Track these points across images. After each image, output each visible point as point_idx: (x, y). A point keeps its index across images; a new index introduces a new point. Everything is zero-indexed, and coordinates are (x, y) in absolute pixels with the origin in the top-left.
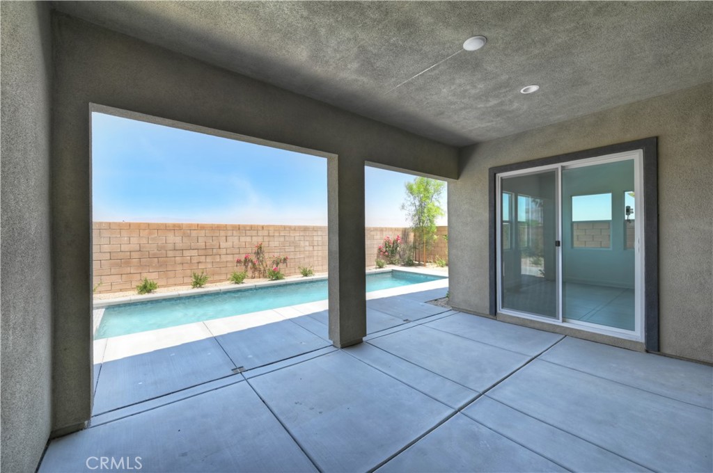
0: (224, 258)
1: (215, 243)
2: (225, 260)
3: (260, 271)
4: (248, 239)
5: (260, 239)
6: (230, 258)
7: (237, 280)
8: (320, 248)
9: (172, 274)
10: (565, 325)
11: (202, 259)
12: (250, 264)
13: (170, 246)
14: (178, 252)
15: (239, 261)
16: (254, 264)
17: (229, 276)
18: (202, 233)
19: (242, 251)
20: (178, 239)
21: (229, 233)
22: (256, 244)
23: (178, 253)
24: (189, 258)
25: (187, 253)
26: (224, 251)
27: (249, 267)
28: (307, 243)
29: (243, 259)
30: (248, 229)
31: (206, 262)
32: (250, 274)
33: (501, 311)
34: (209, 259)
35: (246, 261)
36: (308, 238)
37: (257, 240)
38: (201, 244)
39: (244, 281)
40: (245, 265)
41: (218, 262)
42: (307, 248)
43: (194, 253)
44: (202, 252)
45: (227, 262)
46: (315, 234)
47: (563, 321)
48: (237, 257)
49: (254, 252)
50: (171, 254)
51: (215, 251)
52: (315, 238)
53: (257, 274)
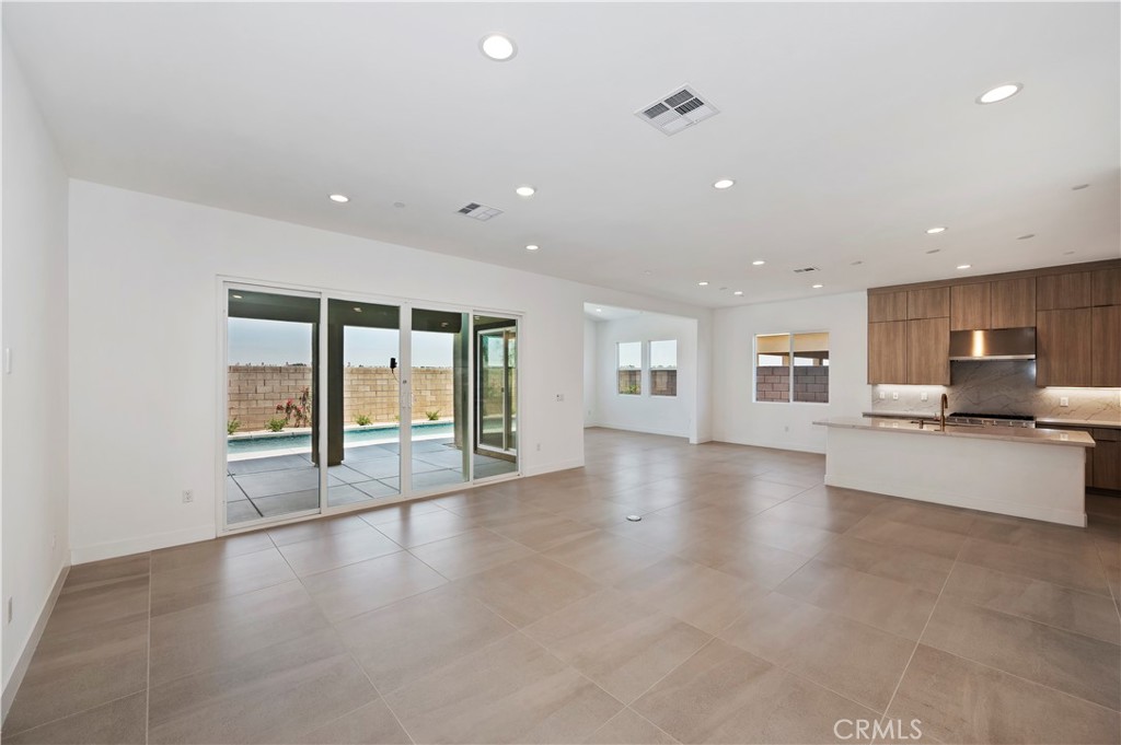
0: (262, 404)
1: (250, 387)
2: (263, 406)
3: (306, 419)
4: (292, 383)
6: (269, 404)
7: (275, 427)
8: (385, 394)
10: (507, 453)
11: (235, 404)
12: (293, 411)
15: (279, 408)
16: (298, 411)
17: (267, 423)
18: (236, 375)
19: (284, 396)
21: (269, 376)
22: (302, 388)
26: (262, 396)
27: (292, 414)
28: (368, 388)
29: (285, 405)
30: (292, 372)
31: (238, 408)
32: (293, 421)
33: (480, 446)
34: (243, 405)
35: (289, 408)
36: (369, 383)
38: (234, 388)
39: (283, 428)
40: (287, 411)
41: (254, 408)
42: (367, 394)
44: (234, 397)
45: (265, 408)
46: (378, 377)
47: (507, 449)
48: (278, 403)
49: (298, 398)
52: (379, 382)
53: (301, 422)
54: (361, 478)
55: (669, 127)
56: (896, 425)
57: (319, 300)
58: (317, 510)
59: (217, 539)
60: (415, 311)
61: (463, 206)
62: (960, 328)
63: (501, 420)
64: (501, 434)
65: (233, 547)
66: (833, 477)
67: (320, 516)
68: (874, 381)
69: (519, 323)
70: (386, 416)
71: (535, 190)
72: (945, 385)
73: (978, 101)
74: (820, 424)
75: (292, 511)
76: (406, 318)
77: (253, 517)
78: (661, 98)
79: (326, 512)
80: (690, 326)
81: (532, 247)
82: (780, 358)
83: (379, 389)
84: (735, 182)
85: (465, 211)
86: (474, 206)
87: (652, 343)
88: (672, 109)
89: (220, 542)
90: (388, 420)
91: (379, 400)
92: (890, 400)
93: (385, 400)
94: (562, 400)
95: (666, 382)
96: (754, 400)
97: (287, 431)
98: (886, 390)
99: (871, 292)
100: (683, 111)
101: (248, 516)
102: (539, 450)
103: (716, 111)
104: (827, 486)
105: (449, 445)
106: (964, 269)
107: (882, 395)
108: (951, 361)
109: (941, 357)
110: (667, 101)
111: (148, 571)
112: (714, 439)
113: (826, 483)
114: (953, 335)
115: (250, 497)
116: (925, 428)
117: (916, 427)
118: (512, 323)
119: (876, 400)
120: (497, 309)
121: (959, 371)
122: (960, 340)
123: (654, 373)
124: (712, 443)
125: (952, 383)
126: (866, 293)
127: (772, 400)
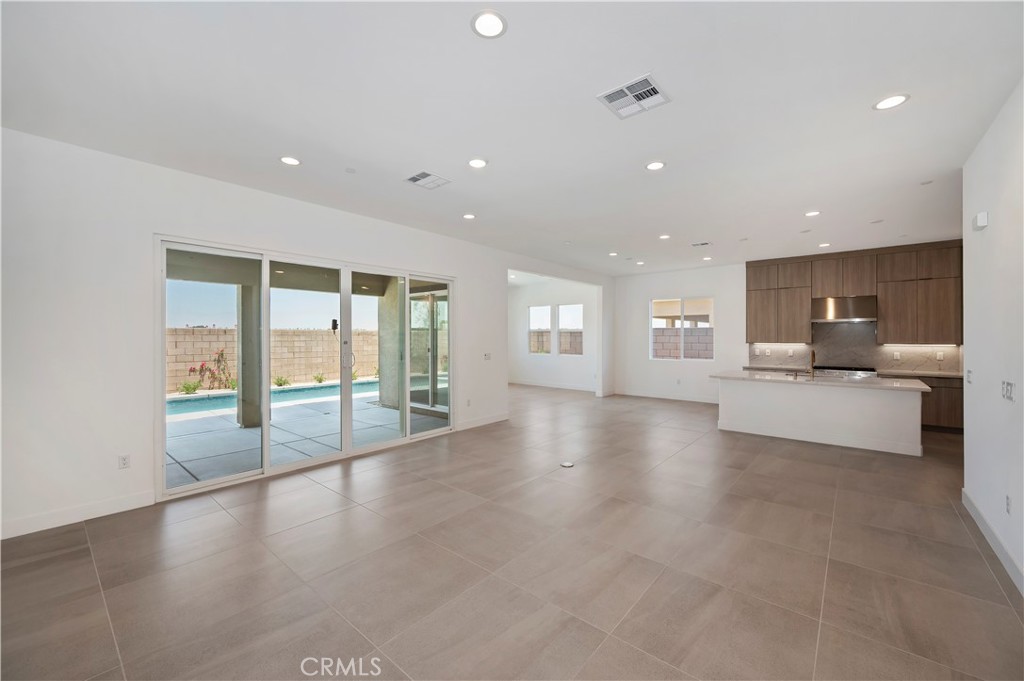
2: (175, 368)
3: (220, 381)
4: (206, 345)
5: (221, 345)
6: (181, 366)
7: (188, 389)
8: (302, 355)
10: (433, 409)
12: (208, 373)
16: (213, 373)
17: (178, 386)
19: (197, 358)
21: (180, 339)
22: (216, 350)
26: (173, 358)
27: (206, 376)
28: (285, 350)
29: (198, 368)
30: (205, 333)
32: (207, 383)
35: (202, 370)
36: (287, 344)
37: (217, 346)
39: (197, 390)
40: (200, 374)
42: (285, 356)
48: (190, 365)
49: (213, 359)
52: (296, 344)
53: (216, 384)
54: (292, 438)
55: (624, 112)
56: (768, 376)
57: (260, 261)
58: (260, 470)
59: (156, 504)
60: (355, 275)
61: (414, 174)
62: (819, 296)
63: (427, 378)
64: (427, 391)
65: (173, 513)
66: (725, 423)
67: (262, 476)
68: (751, 340)
69: (450, 287)
70: (304, 377)
71: (487, 162)
72: (807, 344)
73: (874, 108)
74: (715, 377)
75: (230, 473)
76: (346, 281)
77: (189, 482)
78: (622, 85)
79: (269, 472)
80: (594, 292)
81: (469, 217)
82: (664, 320)
83: (297, 350)
84: (665, 164)
85: (414, 179)
86: (425, 175)
87: (560, 307)
88: (631, 96)
89: (158, 509)
90: (306, 381)
91: (296, 361)
92: (763, 355)
93: (303, 361)
94: (489, 358)
95: (574, 342)
96: (651, 357)
97: (200, 393)
98: (760, 347)
99: (749, 265)
100: (639, 97)
101: (181, 482)
102: (469, 405)
103: (668, 100)
104: (721, 431)
105: (374, 403)
106: (825, 247)
107: (757, 352)
108: (813, 323)
109: (805, 320)
110: (627, 88)
111: (86, 542)
112: (616, 392)
113: (719, 428)
114: (814, 301)
115: (179, 461)
116: (799, 379)
117: (791, 378)
118: (444, 287)
119: (753, 356)
120: (429, 273)
121: (818, 332)
122: (818, 306)
123: (561, 333)
124: (614, 395)
125: (813, 342)
126: (745, 265)
127: (663, 357)
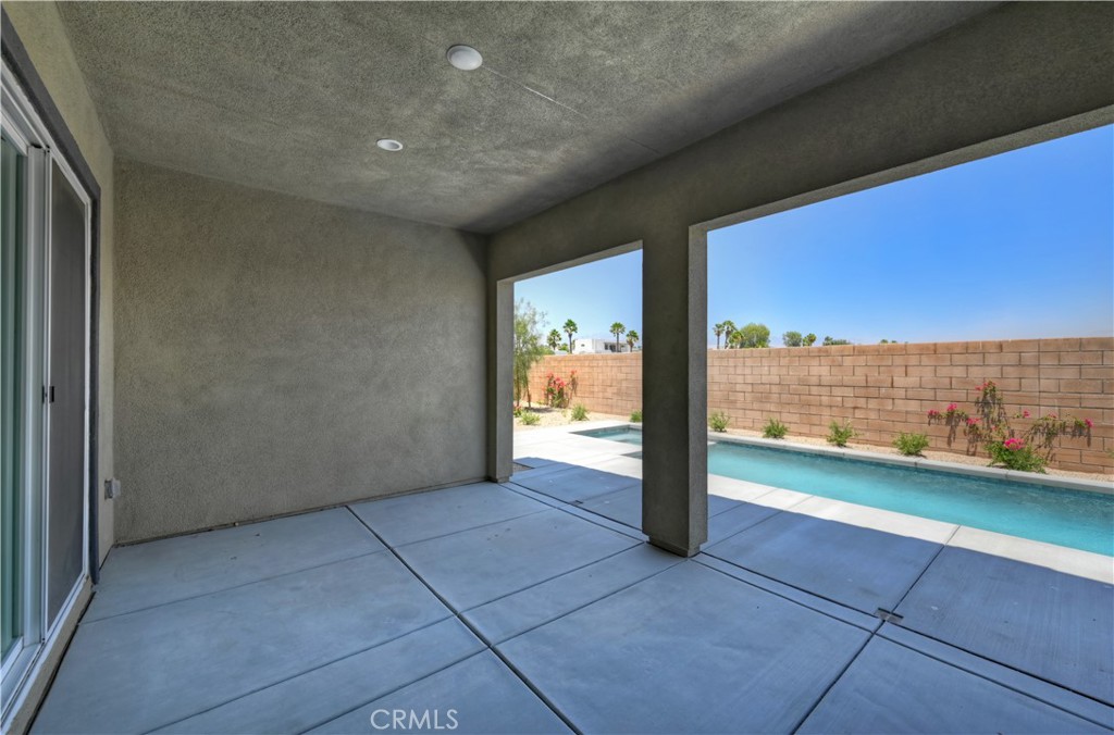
0: (901, 405)
1: (883, 377)
2: (904, 409)
5: (991, 373)
6: (913, 406)
7: (911, 448)
9: (815, 419)
11: (861, 403)
12: (963, 424)
13: (814, 380)
14: (824, 388)
15: (934, 416)
17: (897, 438)
18: (861, 360)
19: (940, 394)
20: (824, 371)
21: (913, 360)
22: (979, 383)
23: (825, 391)
24: (840, 399)
25: (837, 391)
26: (902, 393)
29: (943, 413)
30: (957, 351)
31: (867, 409)
32: (962, 442)
34: (873, 404)
35: (952, 417)
37: (978, 375)
38: (859, 378)
39: (923, 452)
40: (948, 423)
41: (888, 411)
43: (849, 392)
44: (859, 392)
45: (907, 412)
48: (928, 407)
49: (973, 398)
50: (815, 390)
51: (883, 391)
